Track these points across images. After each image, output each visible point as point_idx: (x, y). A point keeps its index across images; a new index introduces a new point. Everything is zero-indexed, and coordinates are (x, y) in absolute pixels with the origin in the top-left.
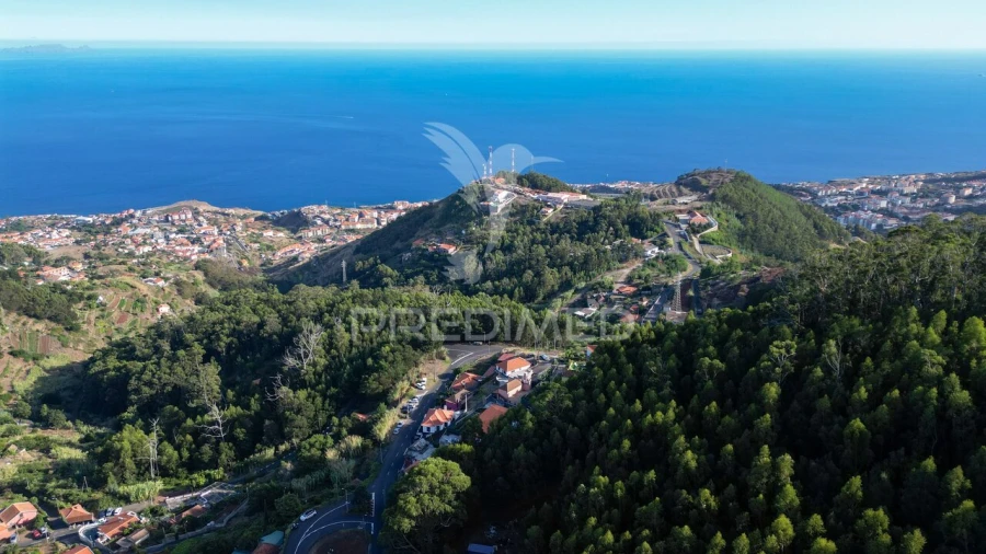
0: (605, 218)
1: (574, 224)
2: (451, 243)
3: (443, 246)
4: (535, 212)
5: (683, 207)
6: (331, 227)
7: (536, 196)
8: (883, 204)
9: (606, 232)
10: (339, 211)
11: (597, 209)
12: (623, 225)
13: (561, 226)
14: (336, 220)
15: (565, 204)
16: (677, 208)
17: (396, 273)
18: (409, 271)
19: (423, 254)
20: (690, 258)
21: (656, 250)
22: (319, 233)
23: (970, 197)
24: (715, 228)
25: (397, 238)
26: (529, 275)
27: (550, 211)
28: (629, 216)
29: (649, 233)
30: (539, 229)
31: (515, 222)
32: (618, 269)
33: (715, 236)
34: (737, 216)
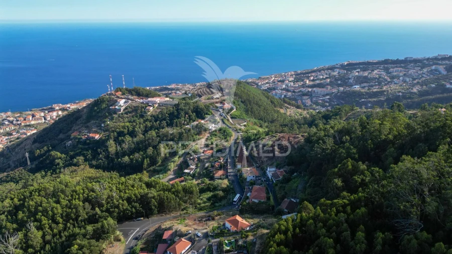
0: (182, 110)
1: (167, 115)
2: (96, 132)
3: (91, 135)
4: (143, 110)
5: (217, 100)
6: (15, 125)
7: (141, 101)
8: (284, 86)
9: (185, 118)
10: (19, 115)
11: (177, 105)
12: (192, 113)
13: (160, 116)
14: (17, 121)
15: (158, 104)
16: (215, 101)
17: (63, 156)
18: (72, 153)
19: (79, 141)
20: (230, 128)
21: (213, 125)
22: (8, 129)
23: (313, 80)
24: (235, 110)
25: (60, 132)
26: (150, 151)
27: (151, 108)
28: (194, 108)
29: (206, 116)
30: (147, 119)
31: (133, 117)
32: (199, 139)
33: (236, 114)
34: (242, 102)
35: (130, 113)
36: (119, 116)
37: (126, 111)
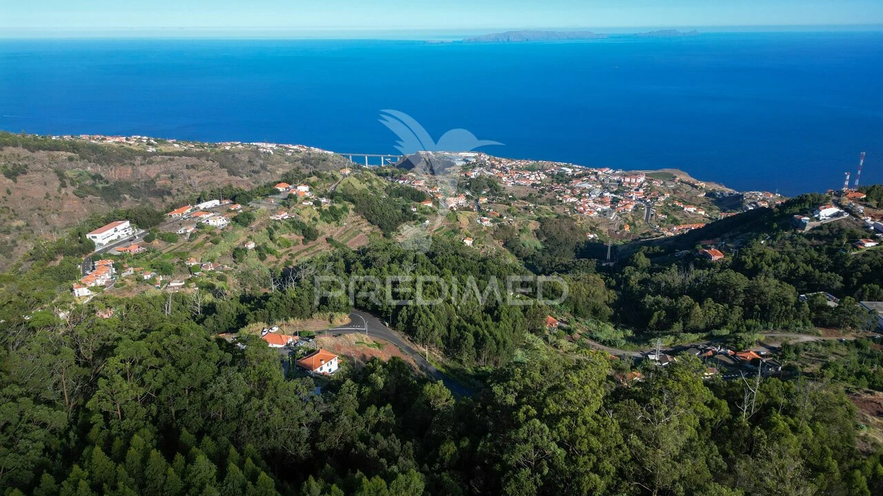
3: (714, 251)
7: (871, 223)
35: (818, 237)
36: (791, 238)
37: (815, 232)
